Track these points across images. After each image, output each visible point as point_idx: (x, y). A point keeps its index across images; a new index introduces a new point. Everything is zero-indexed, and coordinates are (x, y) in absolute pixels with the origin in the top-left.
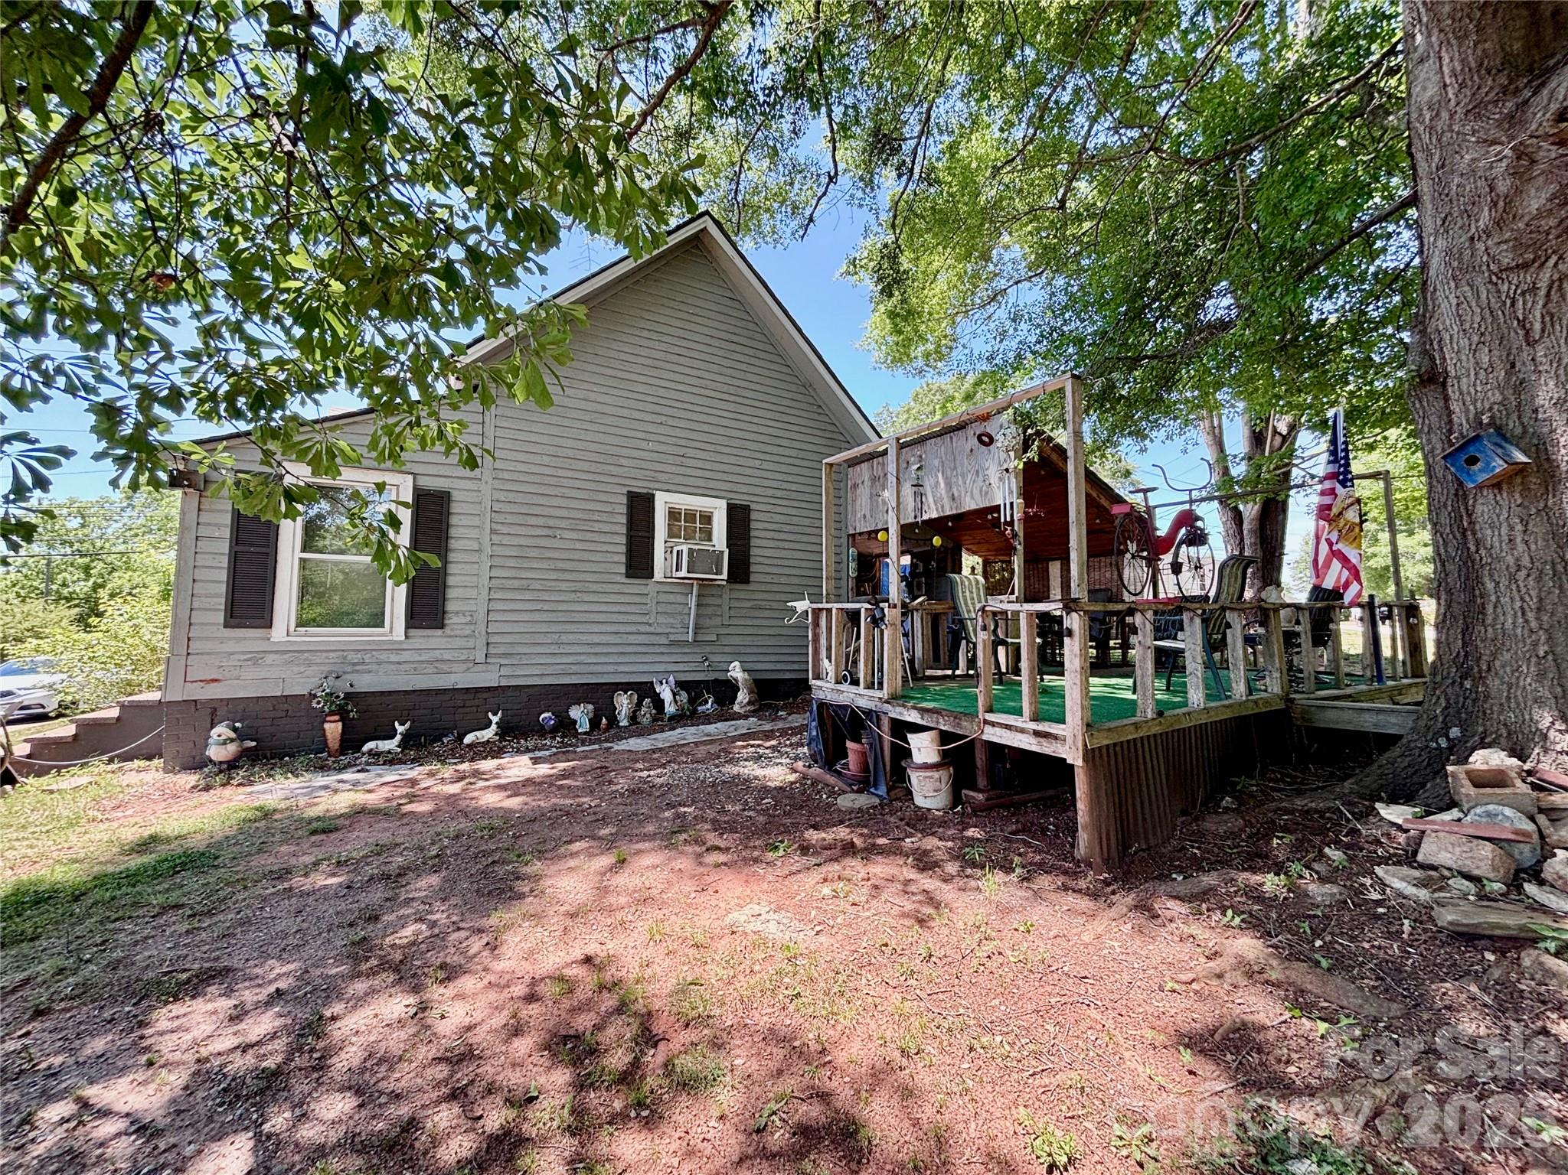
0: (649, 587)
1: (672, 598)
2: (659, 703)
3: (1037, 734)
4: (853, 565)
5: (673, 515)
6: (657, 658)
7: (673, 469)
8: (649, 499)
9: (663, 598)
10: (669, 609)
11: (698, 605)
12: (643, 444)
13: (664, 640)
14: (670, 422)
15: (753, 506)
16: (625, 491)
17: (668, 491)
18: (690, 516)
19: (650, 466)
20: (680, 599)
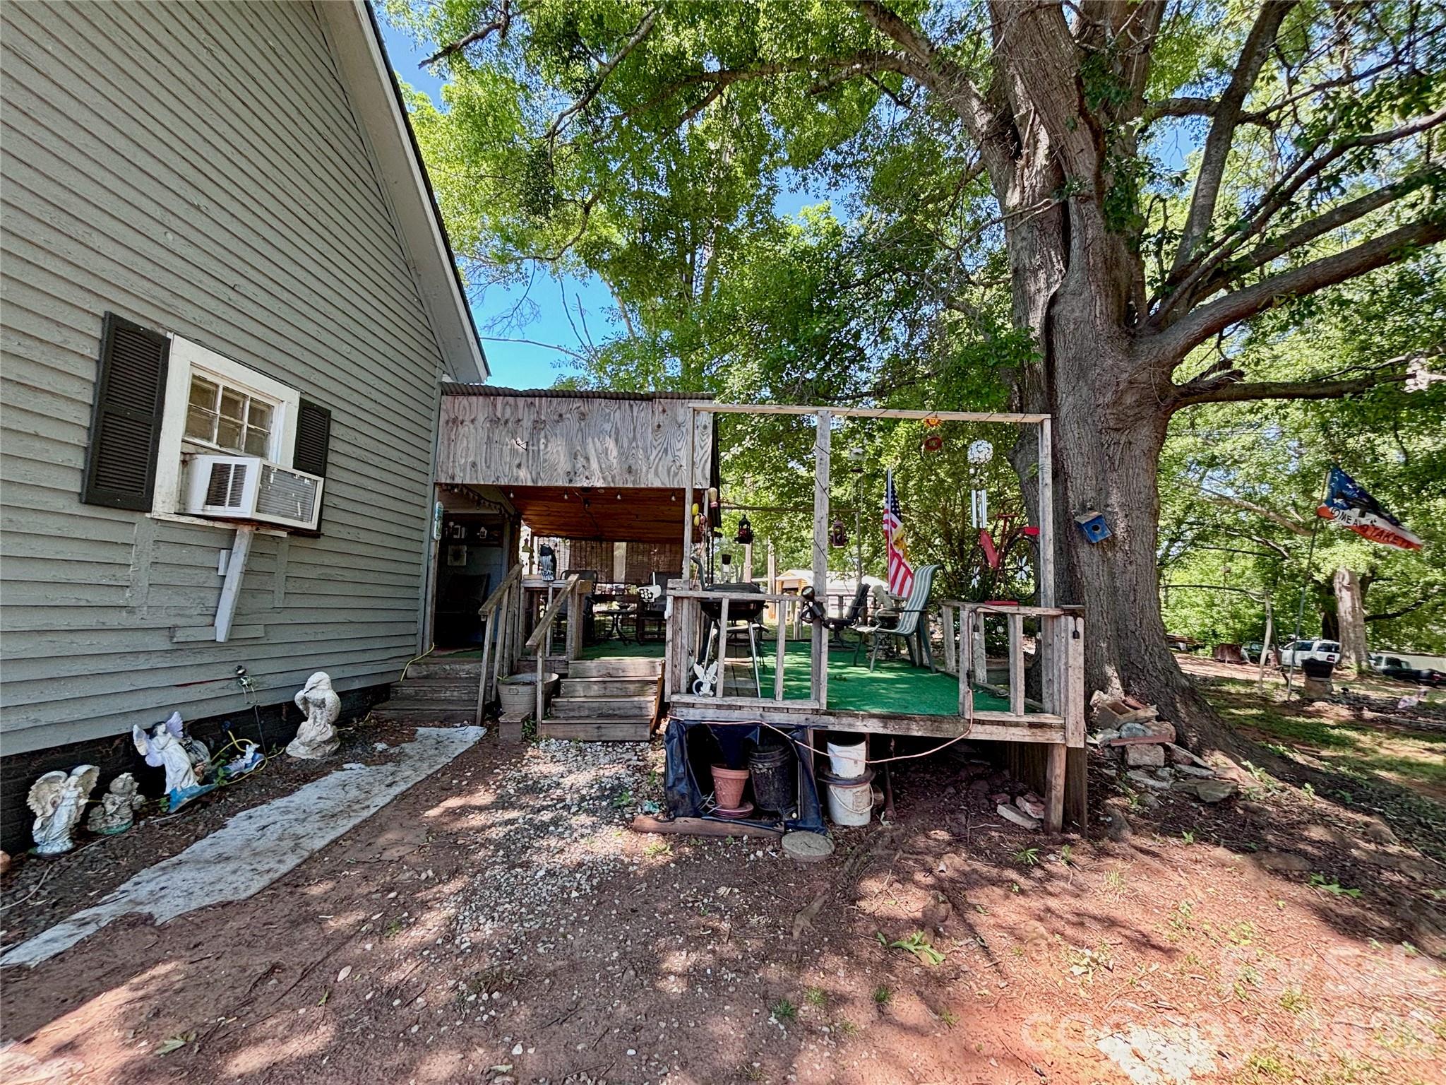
0: (138, 528)
1: (184, 555)
2: (152, 779)
3: (1032, 725)
4: (437, 525)
5: (201, 392)
6: (141, 681)
7: (212, 304)
8: (157, 349)
9: (166, 554)
10: (176, 577)
11: (248, 572)
12: (156, 231)
13: (160, 642)
14: (215, 212)
15: (335, 414)
16: (100, 309)
17: (197, 342)
18: (232, 402)
19: (168, 280)
20: (201, 557)
